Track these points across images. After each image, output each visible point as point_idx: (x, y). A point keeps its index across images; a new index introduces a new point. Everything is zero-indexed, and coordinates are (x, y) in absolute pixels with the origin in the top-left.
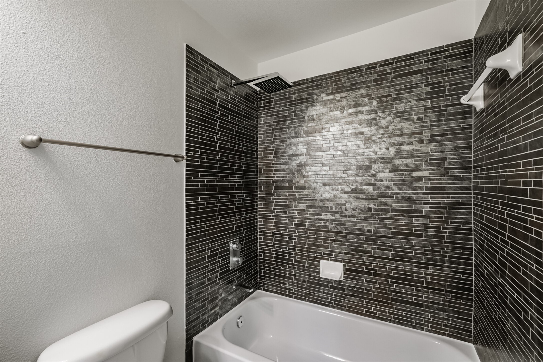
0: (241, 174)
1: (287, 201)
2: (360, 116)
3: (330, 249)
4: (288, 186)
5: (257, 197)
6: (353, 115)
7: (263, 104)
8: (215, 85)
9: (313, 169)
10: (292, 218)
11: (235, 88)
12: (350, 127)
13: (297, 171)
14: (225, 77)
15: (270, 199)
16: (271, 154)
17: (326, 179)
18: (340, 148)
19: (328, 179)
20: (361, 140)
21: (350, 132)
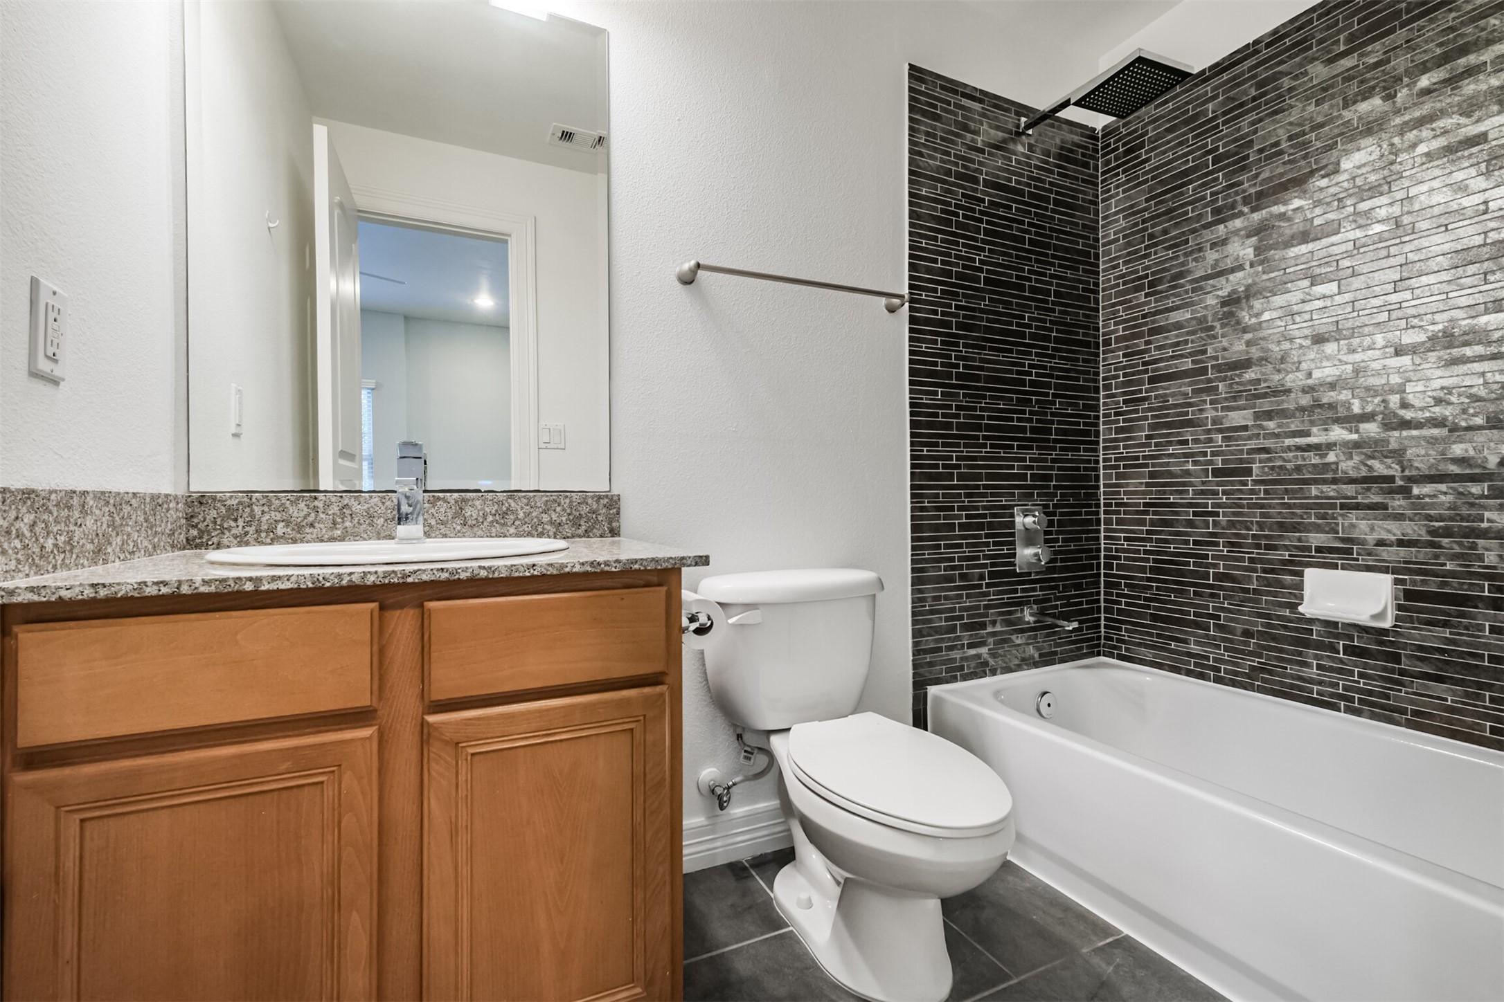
0: (1047, 348)
1: (1190, 409)
2: (1468, 84)
3: (1340, 535)
4: (1190, 366)
5: (1099, 412)
6: (1436, 90)
7: (1115, 161)
8: (976, 137)
9: (1278, 300)
10: (1205, 454)
11: (1029, 135)
12: (1425, 133)
13: (1220, 319)
14: (1002, 115)
15: (1137, 411)
16: (1138, 289)
17: (1324, 321)
18: (1382, 213)
19: (1335, 319)
20: (1472, 166)
21: (1426, 150)
